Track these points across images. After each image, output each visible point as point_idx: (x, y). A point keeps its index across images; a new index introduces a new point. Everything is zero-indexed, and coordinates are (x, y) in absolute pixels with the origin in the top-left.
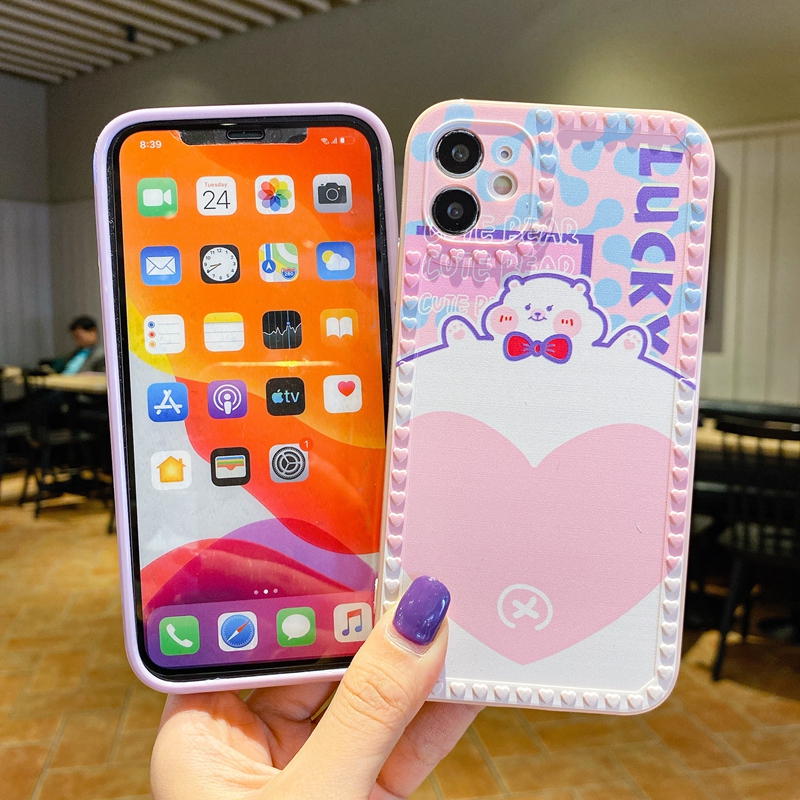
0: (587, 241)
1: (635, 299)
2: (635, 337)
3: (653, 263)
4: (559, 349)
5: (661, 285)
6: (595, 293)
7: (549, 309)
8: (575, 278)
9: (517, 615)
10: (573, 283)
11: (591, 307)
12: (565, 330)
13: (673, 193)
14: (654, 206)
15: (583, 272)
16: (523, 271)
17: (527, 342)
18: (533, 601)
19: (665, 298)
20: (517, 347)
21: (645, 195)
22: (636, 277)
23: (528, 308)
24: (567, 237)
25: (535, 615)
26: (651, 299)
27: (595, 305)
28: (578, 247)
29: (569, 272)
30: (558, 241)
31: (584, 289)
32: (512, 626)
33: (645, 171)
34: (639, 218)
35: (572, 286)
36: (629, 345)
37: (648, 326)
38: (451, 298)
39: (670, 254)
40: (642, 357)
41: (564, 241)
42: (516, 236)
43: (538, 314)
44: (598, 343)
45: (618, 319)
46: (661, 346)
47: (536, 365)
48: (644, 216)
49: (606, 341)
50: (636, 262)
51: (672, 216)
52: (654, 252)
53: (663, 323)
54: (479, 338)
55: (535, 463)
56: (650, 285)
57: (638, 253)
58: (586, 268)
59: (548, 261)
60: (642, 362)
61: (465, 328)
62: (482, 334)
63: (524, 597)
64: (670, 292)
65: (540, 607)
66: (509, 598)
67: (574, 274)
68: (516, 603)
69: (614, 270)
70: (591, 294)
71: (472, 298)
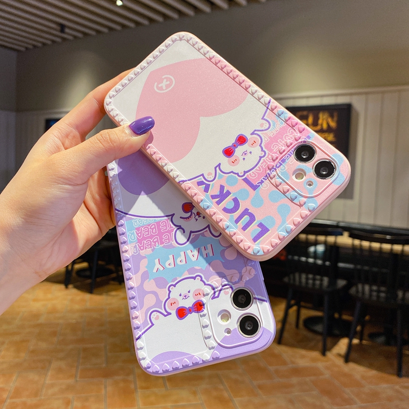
0: (254, 188)
1: (222, 187)
2: (210, 178)
3: (228, 203)
4: (228, 152)
5: (218, 199)
6: (235, 177)
7: (244, 159)
8: (246, 174)
9: (165, 80)
10: (245, 172)
11: (232, 172)
12: (233, 159)
13: (244, 228)
14: (246, 218)
15: (246, 178)
16: (264, 160)
17: (240, 144)
18: (164, 88)
19: (213, 197)
20: (241, 140)
21: (252, 218)
22: (228, 193)
23: (251, 153)
24: (262, 182)
25: (160, 86)
26: (217, 193)
27: (232, 174)
28: (255, 183)
29: (250, 174)
30: (263, 178)
31: (240, 174)
32: (163, 77)
33: (261, 225)
34: (247, 210)
35: (244, 171)
36: (209, 174)
37: (210, 185)
38: (276, 131)
39: (226, 210)
40: (202, 175)
41: (261, 180)
42: (278, 166)
43: (245, 154)
44: (219, 165)
45: (220, 177)
46: (200, 183)
47: (230, 142)
48: (246, 212)
49: (218, 168)
50: (233, 197)
51: (237, 221)
52: (231, 205)
53: (206, 190)
54: (255, 130)
55: (201, 118)
56: (222, 196)
57: (236, 201)
58: (246, 180)
59: (260, 170)
60: (201, 174)
61: (263, 129)
62: (256, 132)
63: (167, 86)
64: (214, 200)
65: (161, 89)
66: (171, 82)
67: (248, 175)
68: (168, 83)
69: (237, 188)
70: (236, 175)
71: (270, 137)
